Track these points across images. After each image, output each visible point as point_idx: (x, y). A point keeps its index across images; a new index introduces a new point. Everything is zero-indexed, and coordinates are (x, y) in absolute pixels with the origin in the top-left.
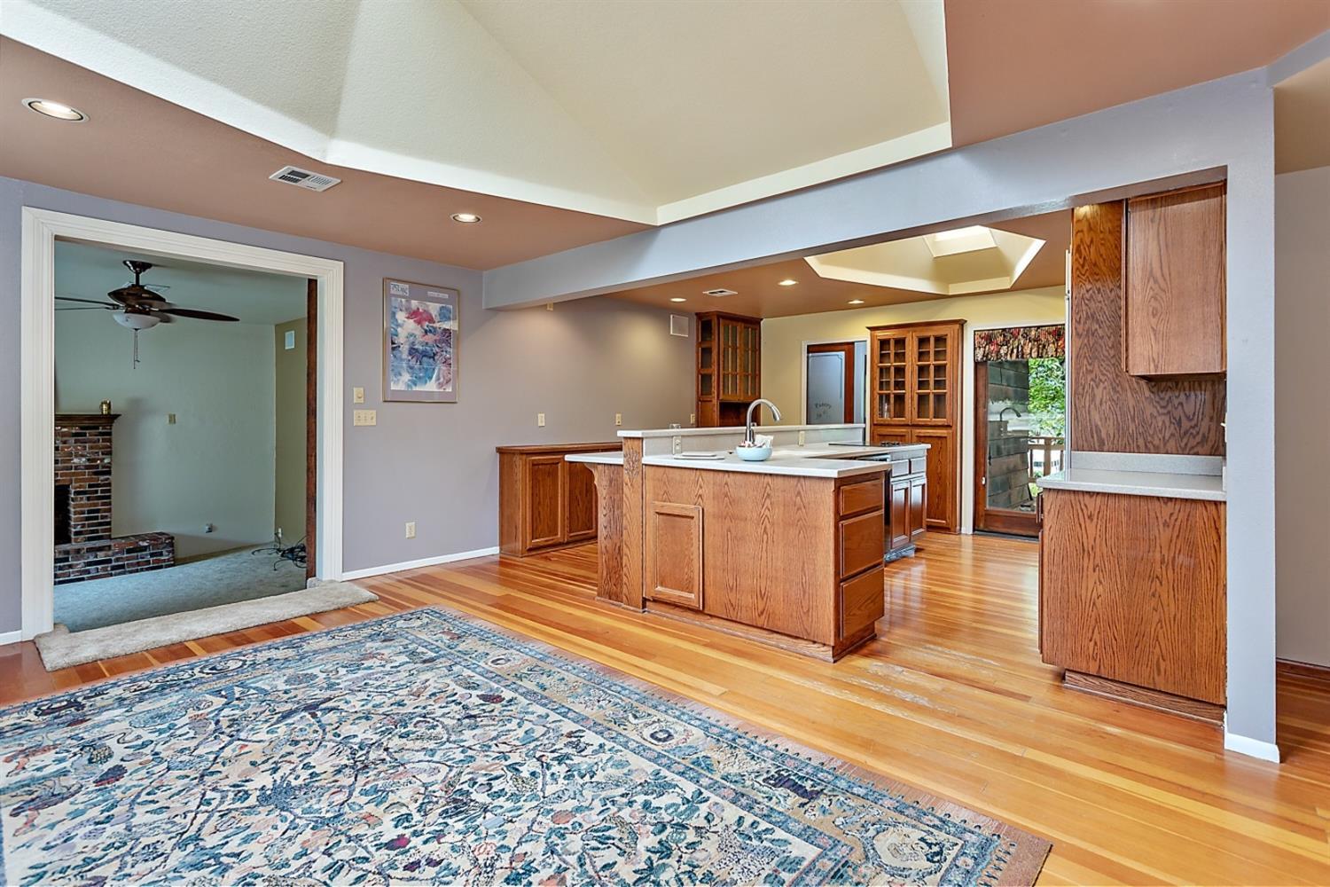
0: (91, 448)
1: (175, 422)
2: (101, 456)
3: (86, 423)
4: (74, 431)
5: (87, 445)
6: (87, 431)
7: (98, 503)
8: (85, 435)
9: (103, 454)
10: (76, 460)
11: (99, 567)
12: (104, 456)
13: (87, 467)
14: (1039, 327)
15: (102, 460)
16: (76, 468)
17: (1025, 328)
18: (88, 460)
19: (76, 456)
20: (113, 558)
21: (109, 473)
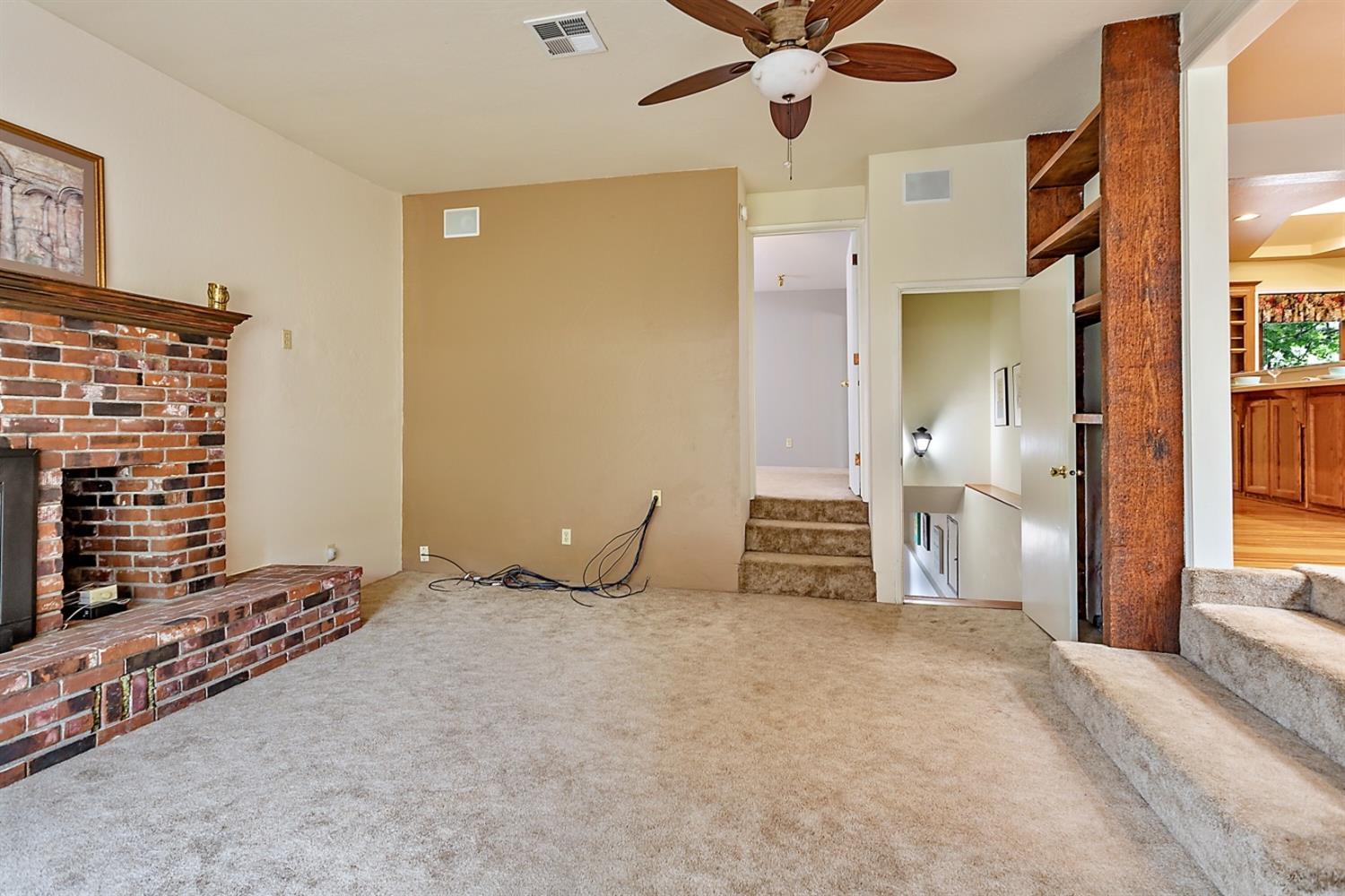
0: (196, 383)
1: (291, 348)
2: (209, 403)
3: (194, 326)
4: (167, 341)
5: (189, 375)
6: (190, 346)
7: (203, 507)
8: (184, 353)
9: (213, 399)
10: (171, 409)
11: (269, 643)
12: (214, 404)
13: (189, 426)
14: (1323, 293)
15: (212, 411)
16: (171, 427)
17: (1310, 293)
18: (191, 409)
19: (172, 400)
20: (286, 621)
21: (220, 440)
